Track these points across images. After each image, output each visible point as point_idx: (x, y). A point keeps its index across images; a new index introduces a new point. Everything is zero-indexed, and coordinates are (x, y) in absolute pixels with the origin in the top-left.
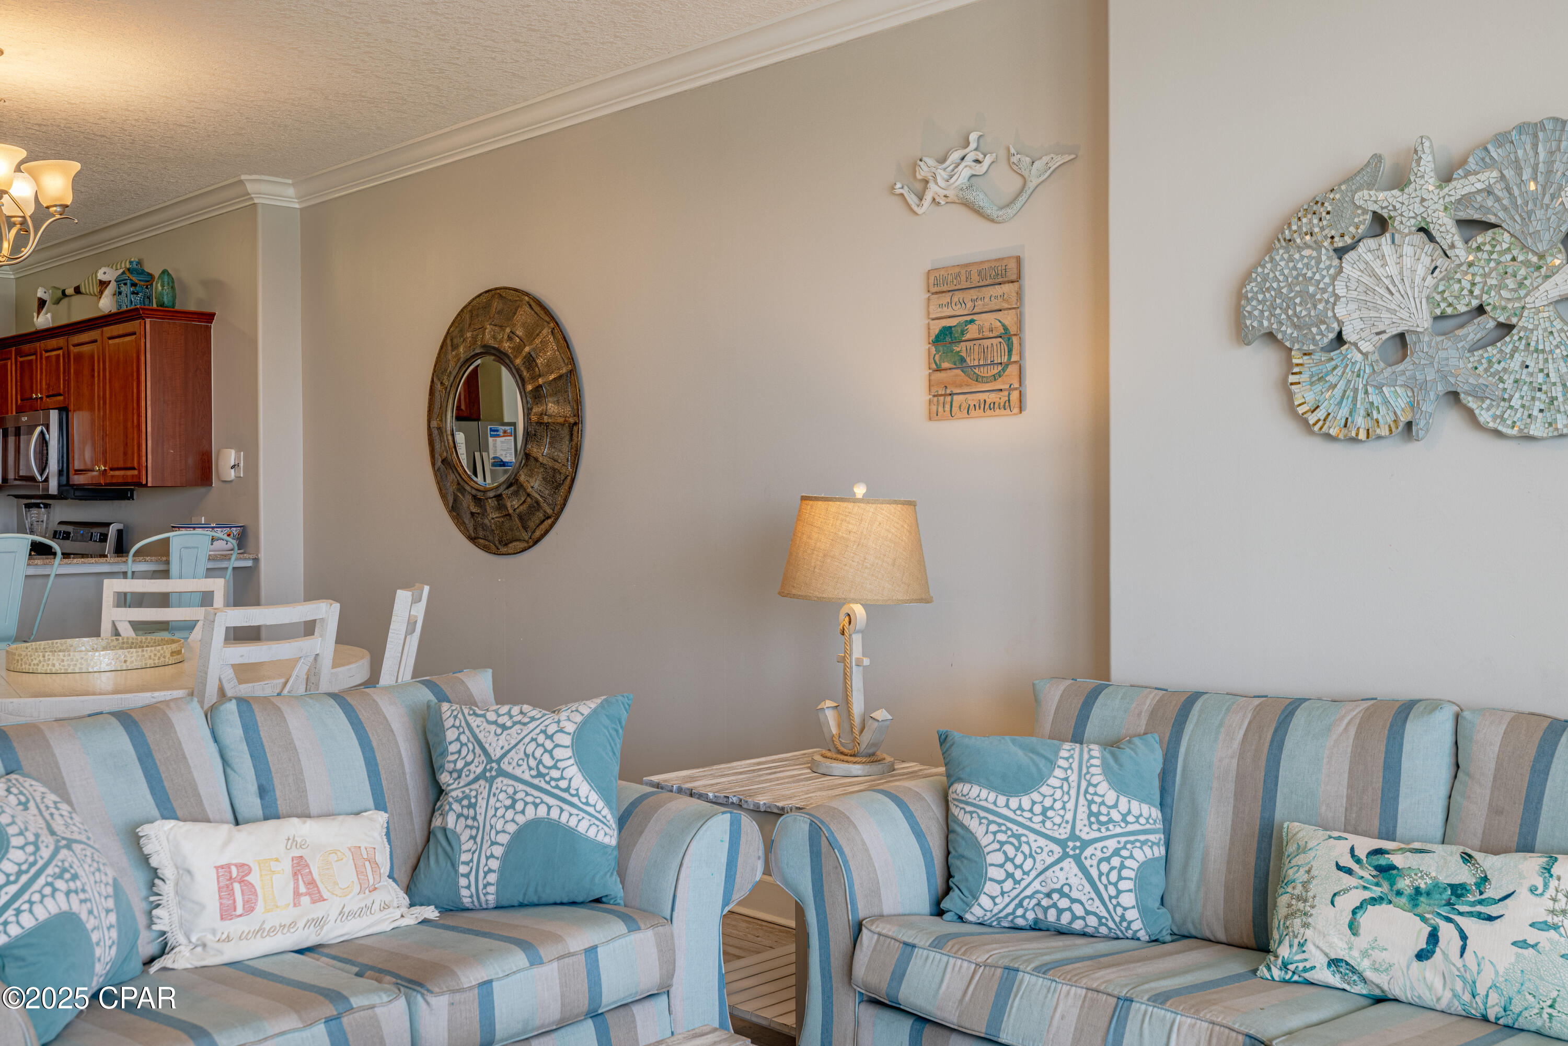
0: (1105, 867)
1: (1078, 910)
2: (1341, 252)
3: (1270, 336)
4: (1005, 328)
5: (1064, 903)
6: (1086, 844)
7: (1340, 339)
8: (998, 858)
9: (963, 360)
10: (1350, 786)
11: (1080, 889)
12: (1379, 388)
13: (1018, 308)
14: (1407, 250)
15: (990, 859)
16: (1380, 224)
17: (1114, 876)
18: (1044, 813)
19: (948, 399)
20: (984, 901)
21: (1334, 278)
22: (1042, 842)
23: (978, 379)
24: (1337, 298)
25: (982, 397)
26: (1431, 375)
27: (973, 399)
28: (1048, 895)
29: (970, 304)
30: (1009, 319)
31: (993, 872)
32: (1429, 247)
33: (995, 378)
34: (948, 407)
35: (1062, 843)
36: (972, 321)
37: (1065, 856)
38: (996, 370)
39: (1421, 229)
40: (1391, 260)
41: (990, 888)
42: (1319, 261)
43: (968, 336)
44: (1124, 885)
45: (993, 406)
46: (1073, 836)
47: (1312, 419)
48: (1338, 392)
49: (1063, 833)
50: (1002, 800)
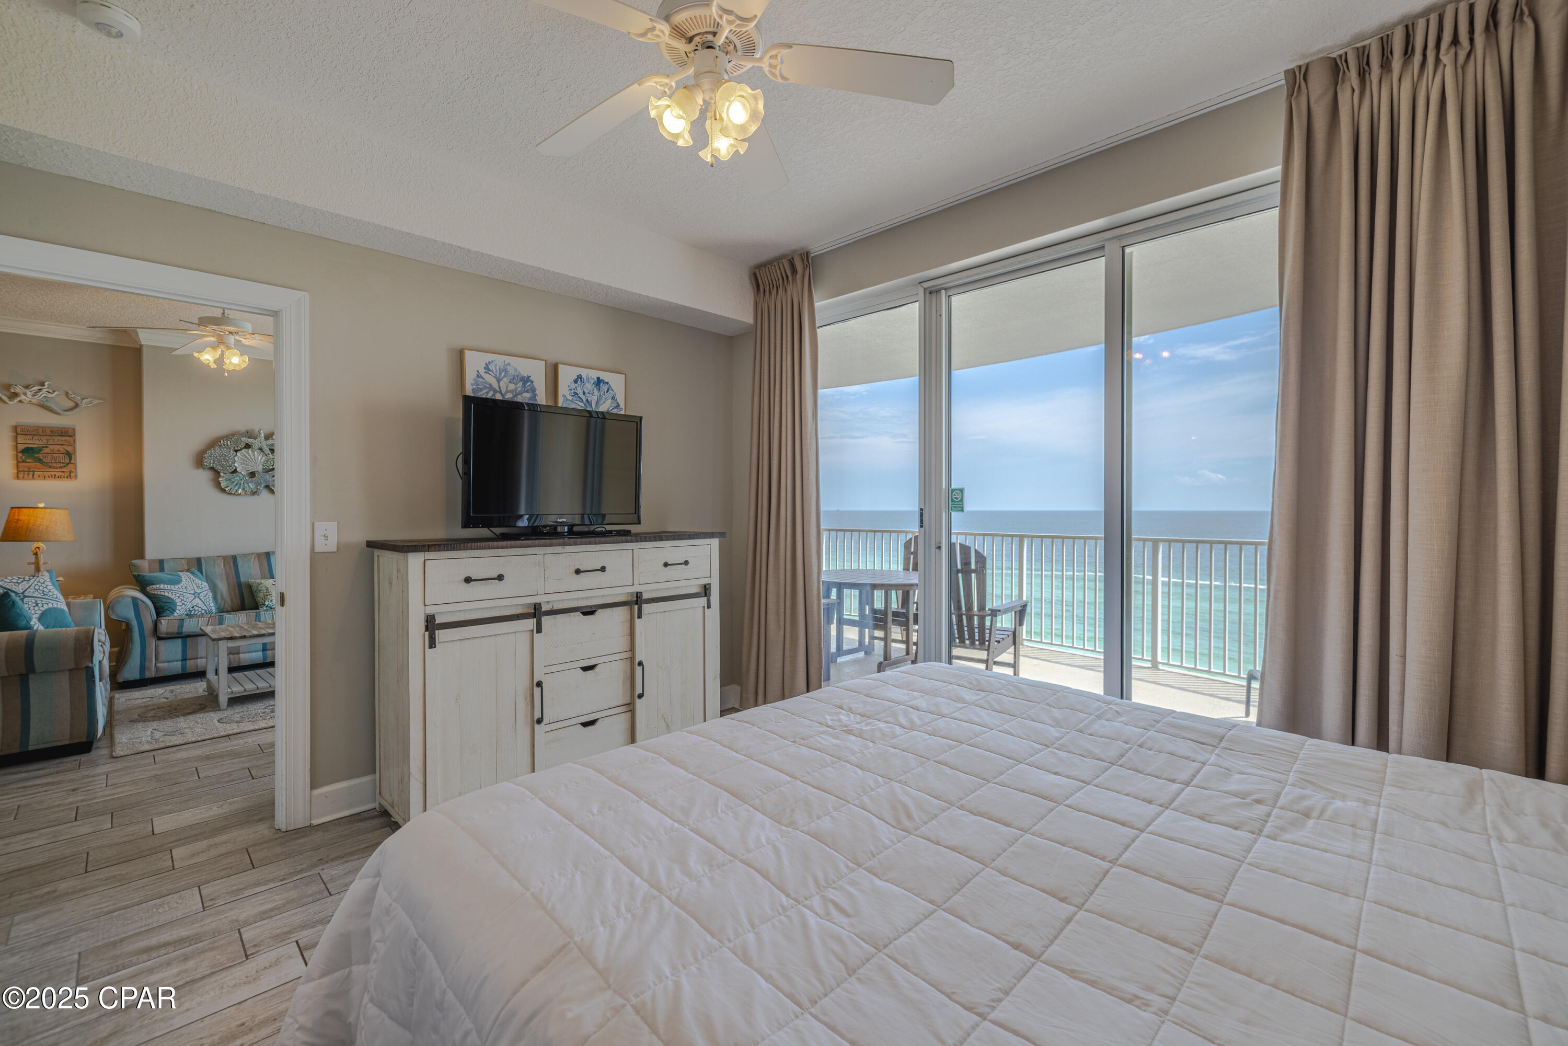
0: (205, 598)
1: (200, 610)
2: (236, 451)
3: (212, 469)
4: (68, 452)
5: (196, 608)
6: (199, 594)
7: (235, 471)
8: (179, 600)
9: (40, 460)
10: (261, 571)
11: (201, 604)
12: (248, 483)
13: (72, 444)
14: (256, 453)
15: (176, 601)
16: (248, 446)
17: (208, 600)
18: (186, 588)
19: (29, 472)
20: (177, 611)
21: (234, 457)
22: (189, 595)
23: (50, 467)
24: (235, 461)
25: (54, 473)
26: (262, 481)
27: (47, 474)
28: (193, 607)
29: (44, 441)
30: (69, 448)
31: (178, 604)
32: (262, 453)
33: (62, 467)
34: (29, 475)
35: (193, 594)
36: (46, 447)
37: (195, 597)
38: (62, 465)
39: (259, 449)
40: (251, 455)
41: (178, 608)
42: (230, 452)
43: (43, 452)
44: (210, 601)
45: (61, 477)
46: (195, 592)
47: (227, 489)
48: (235, 483)
49: (193, 592)
50: (172, 587)
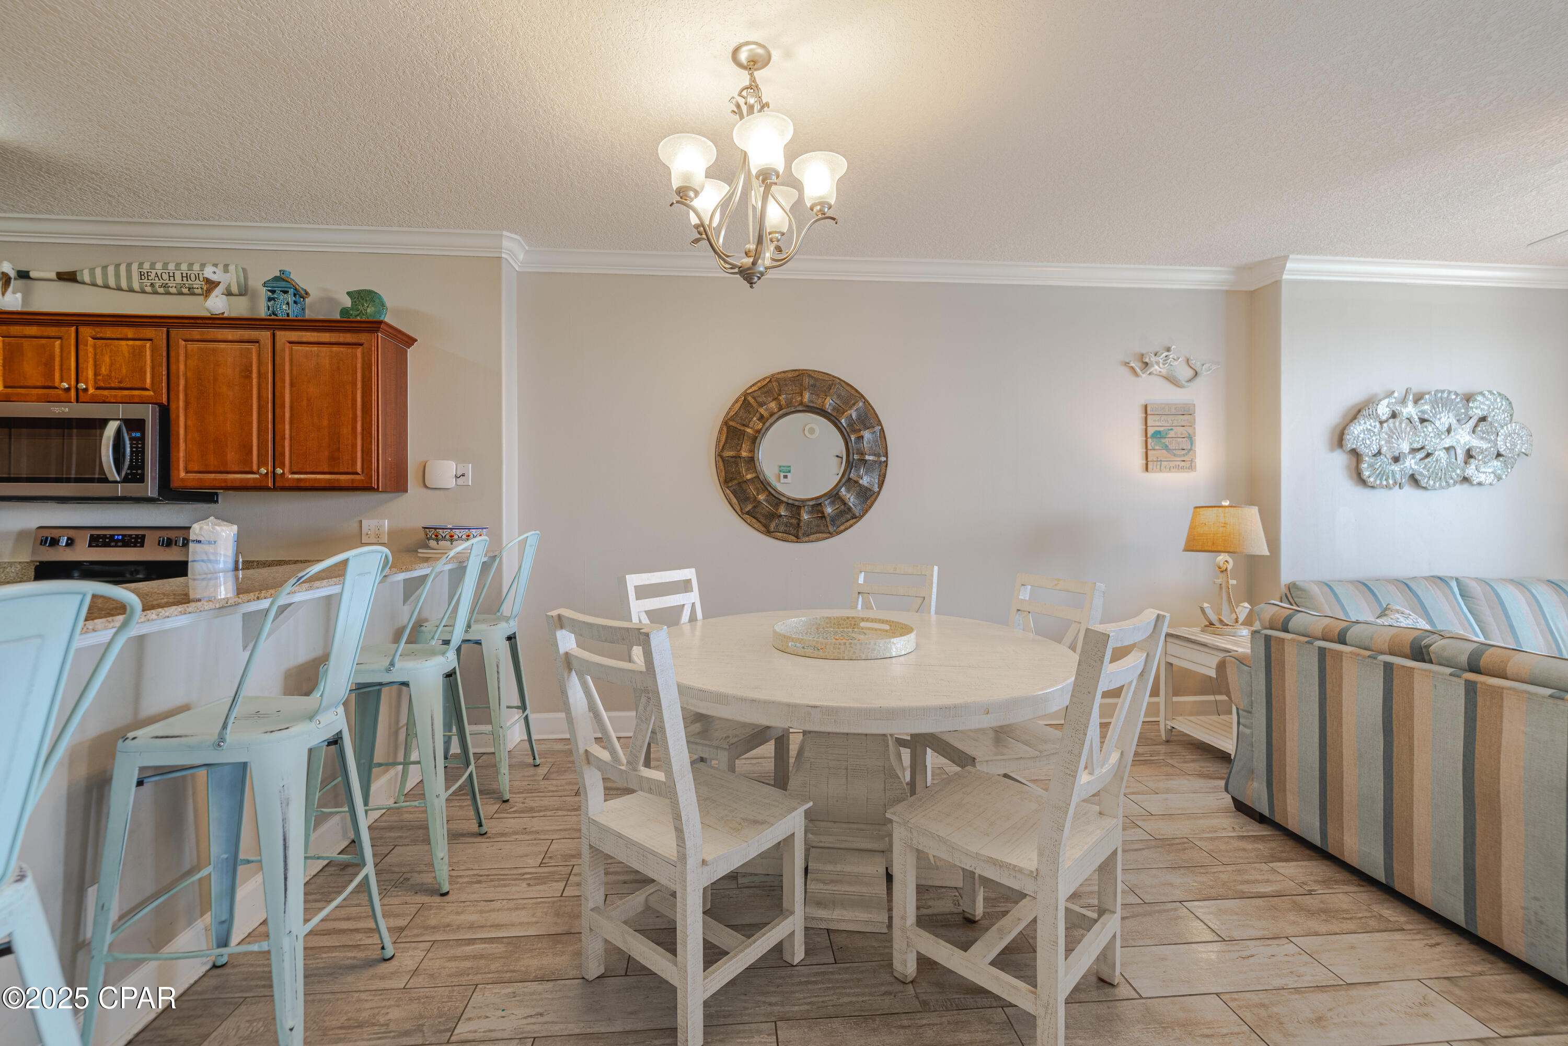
3: (1353, 452)
4: (1189, 434)
7: (1379, 453)
9: (1167, 446)
12: (1392, 472)
13: (1192, 424)
19: (1159, 463)
21: (1379, 432)
23: (1175, 455)
25: (1177, 463)
27: (1172, 464)
29: (1170, 422)
30: (1190, 430)
33: (1184, 455)
34: (1158, 467)
36: (1171, 429)
38: (1184, 452)
42: (1375, 425)
43: (1169, 436)
45: (1183, 468)
47: (1366, 480)
